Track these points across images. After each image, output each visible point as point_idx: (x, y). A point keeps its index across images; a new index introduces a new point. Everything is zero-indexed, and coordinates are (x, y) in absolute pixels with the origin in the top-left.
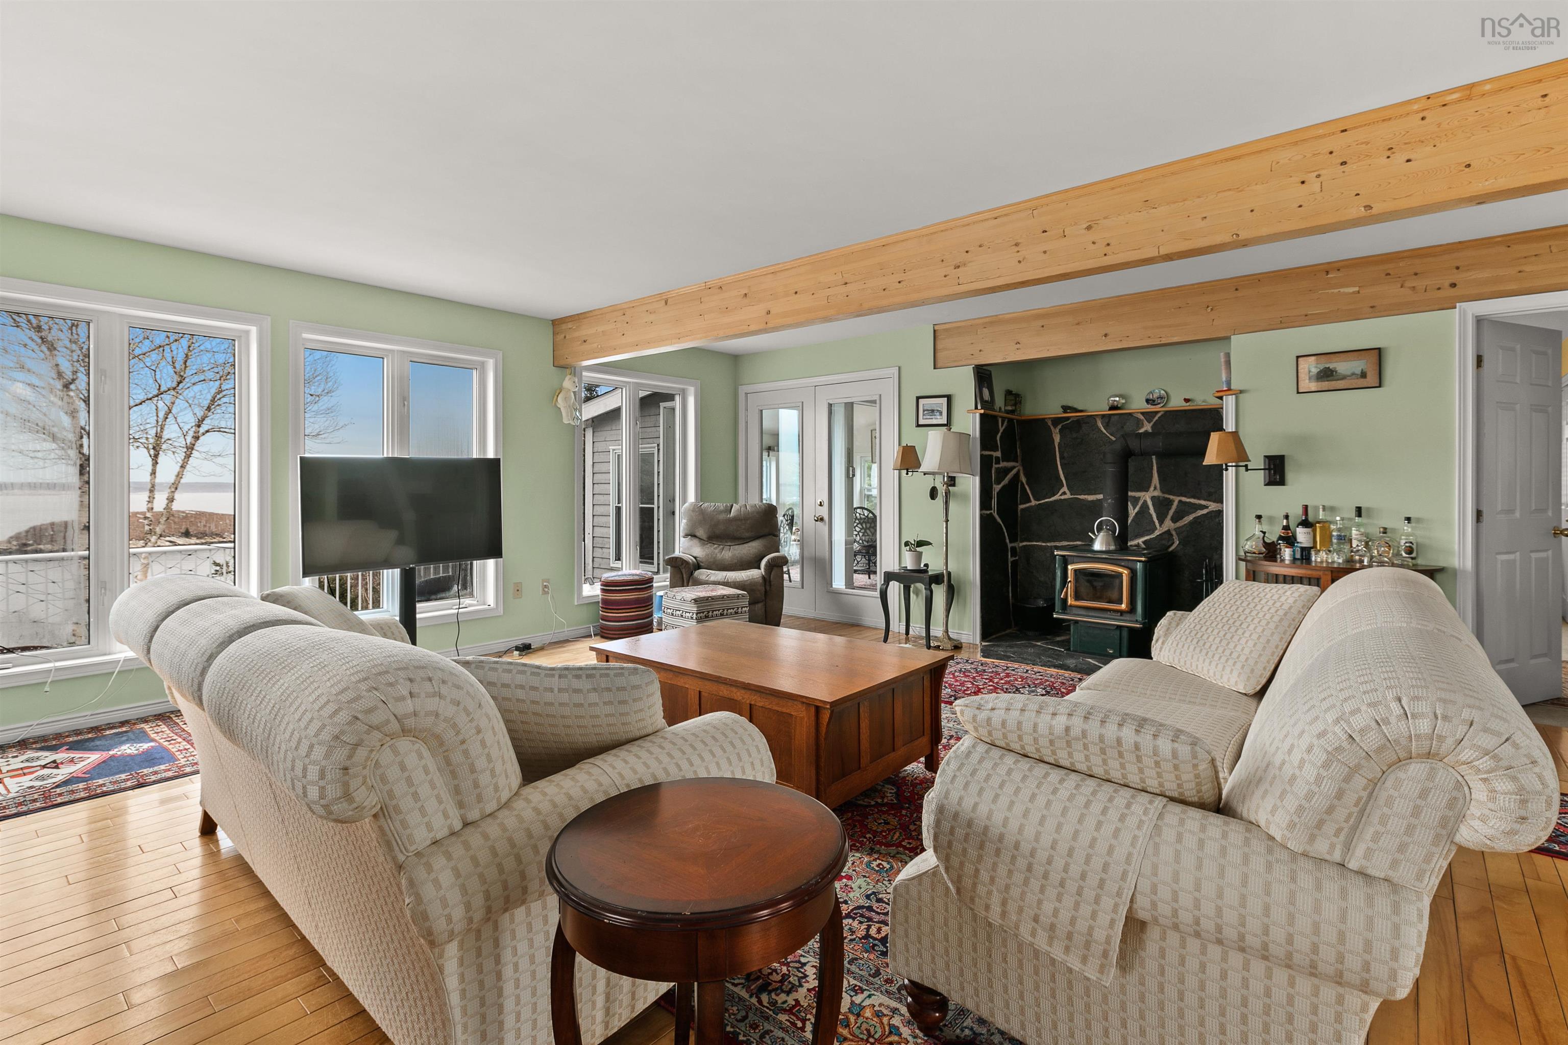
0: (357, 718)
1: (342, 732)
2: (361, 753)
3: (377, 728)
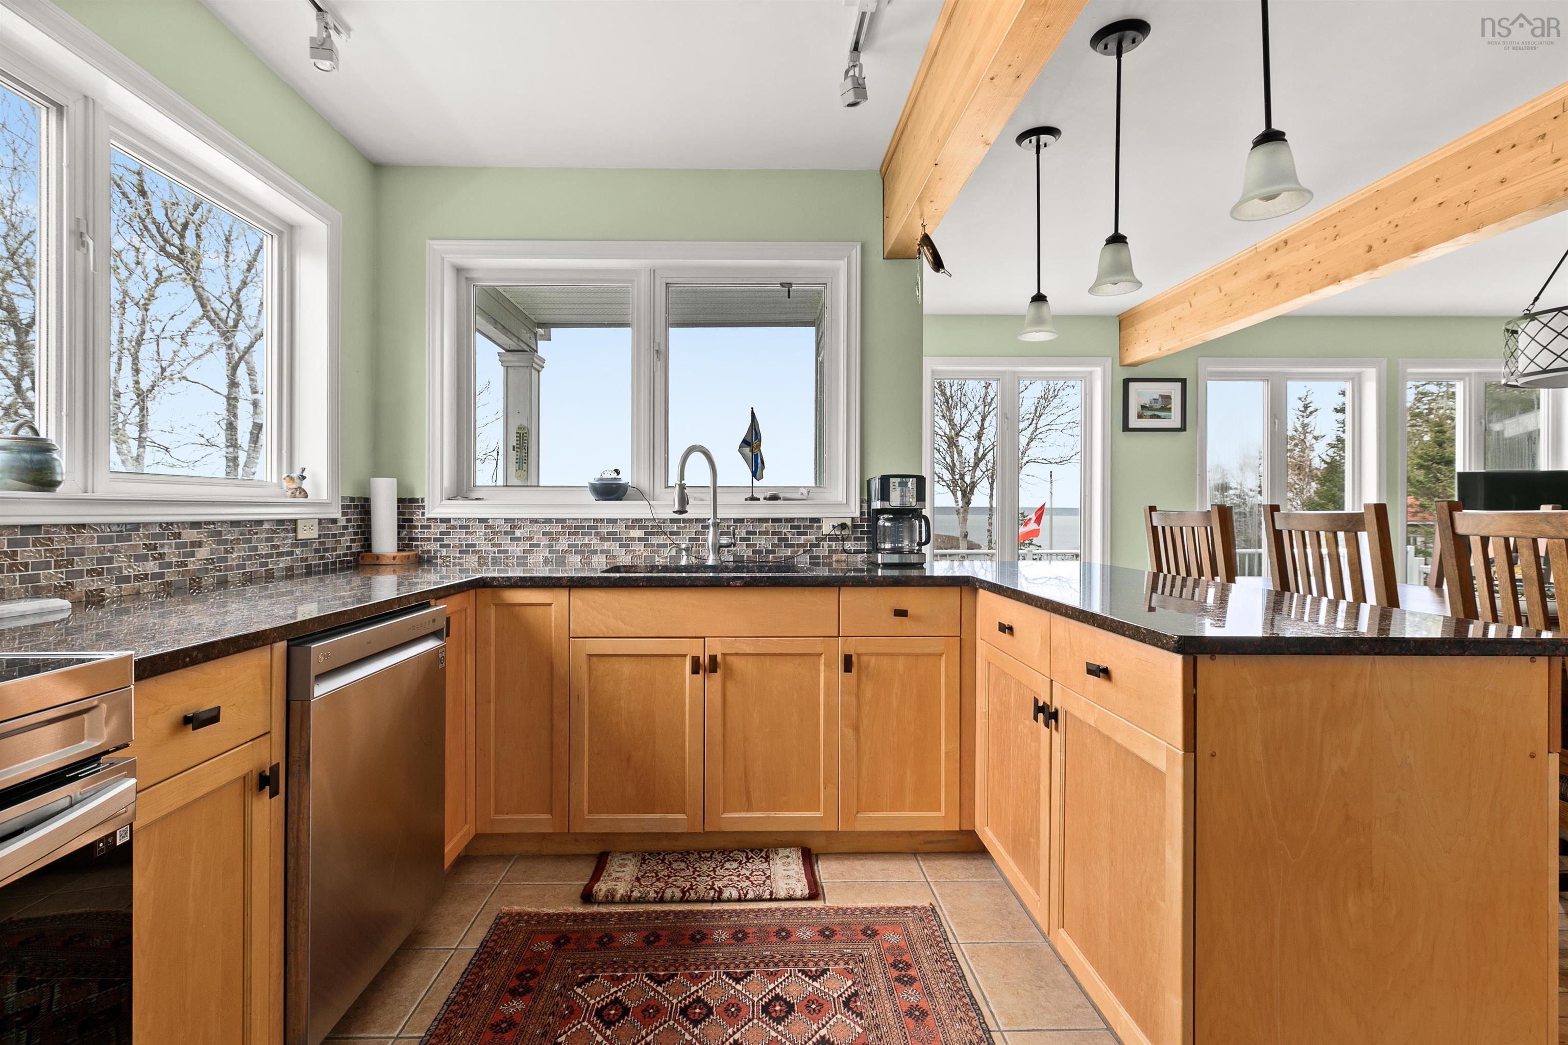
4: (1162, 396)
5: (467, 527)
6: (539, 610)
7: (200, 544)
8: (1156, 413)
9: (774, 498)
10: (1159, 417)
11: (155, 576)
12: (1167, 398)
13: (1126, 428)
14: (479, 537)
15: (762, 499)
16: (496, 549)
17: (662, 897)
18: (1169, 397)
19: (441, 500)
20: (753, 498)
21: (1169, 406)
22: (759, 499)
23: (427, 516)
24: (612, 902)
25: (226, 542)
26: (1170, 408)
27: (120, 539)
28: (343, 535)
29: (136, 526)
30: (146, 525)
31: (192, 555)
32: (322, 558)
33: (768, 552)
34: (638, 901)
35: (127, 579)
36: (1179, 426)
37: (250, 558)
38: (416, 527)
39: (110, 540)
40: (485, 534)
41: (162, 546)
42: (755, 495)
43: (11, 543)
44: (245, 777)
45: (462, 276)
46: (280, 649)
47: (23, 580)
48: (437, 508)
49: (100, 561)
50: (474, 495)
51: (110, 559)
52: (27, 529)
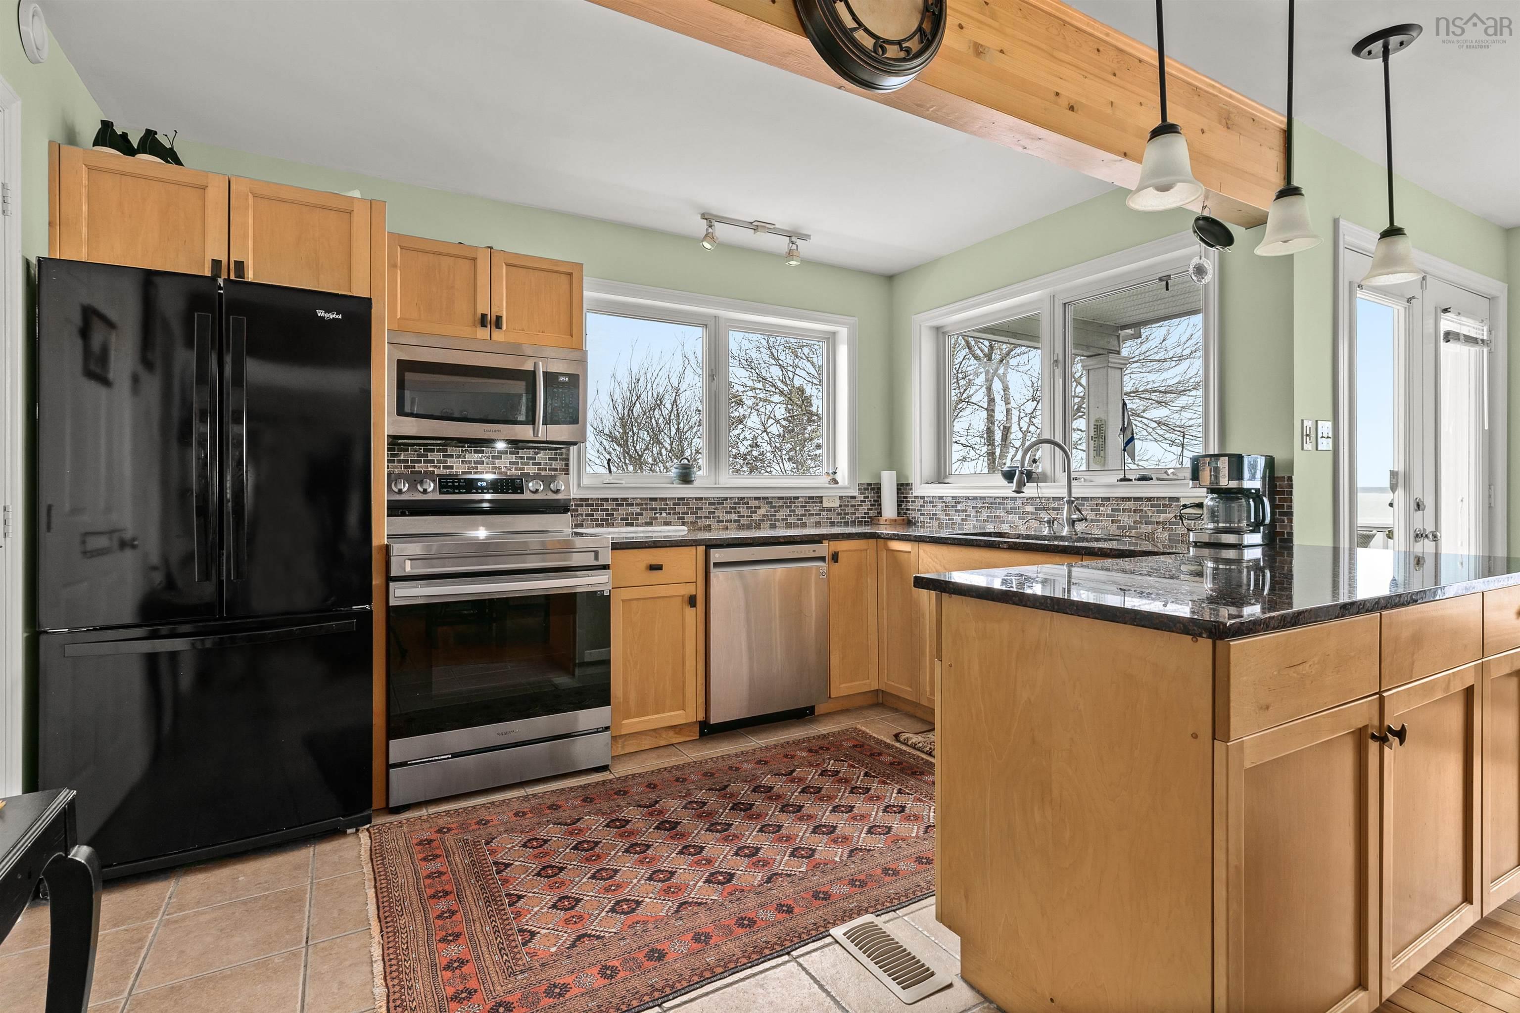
5: (933, 502)
6: (906, 555)
7: (759, 508)
9: (1143, 478)
11: (735, 521)
14: (938, 509)
15: (1154, 479)
16: (947, 518)
17: (931, 752)
19: (921, 484)
20: (1125, 479)
22: (1131, 480)
23: (914, 495)
24: (906, 744)
25: (775, 507)
27: (718, 504)
28: (861, 505)
29: (726, 499)
30: (731, 498)
31: (756, 512)
32: (844, 518)
33: (1130, 528)
34: (918, 749)
35: (722, 521)
37: (790, 515)
38: (908, 502)
39: (714, 504)
40: (942, 507)
41: (739, 508)
42: (1127, 476)
43: (674, 504)
44: (683, 596)
45: (940, 332)
46: (701, 549)
47: (678, 518)
48: (921, 489)
49: (709, 513)
50: (947, 480)
51: (714, 513)
52: (679, 499)
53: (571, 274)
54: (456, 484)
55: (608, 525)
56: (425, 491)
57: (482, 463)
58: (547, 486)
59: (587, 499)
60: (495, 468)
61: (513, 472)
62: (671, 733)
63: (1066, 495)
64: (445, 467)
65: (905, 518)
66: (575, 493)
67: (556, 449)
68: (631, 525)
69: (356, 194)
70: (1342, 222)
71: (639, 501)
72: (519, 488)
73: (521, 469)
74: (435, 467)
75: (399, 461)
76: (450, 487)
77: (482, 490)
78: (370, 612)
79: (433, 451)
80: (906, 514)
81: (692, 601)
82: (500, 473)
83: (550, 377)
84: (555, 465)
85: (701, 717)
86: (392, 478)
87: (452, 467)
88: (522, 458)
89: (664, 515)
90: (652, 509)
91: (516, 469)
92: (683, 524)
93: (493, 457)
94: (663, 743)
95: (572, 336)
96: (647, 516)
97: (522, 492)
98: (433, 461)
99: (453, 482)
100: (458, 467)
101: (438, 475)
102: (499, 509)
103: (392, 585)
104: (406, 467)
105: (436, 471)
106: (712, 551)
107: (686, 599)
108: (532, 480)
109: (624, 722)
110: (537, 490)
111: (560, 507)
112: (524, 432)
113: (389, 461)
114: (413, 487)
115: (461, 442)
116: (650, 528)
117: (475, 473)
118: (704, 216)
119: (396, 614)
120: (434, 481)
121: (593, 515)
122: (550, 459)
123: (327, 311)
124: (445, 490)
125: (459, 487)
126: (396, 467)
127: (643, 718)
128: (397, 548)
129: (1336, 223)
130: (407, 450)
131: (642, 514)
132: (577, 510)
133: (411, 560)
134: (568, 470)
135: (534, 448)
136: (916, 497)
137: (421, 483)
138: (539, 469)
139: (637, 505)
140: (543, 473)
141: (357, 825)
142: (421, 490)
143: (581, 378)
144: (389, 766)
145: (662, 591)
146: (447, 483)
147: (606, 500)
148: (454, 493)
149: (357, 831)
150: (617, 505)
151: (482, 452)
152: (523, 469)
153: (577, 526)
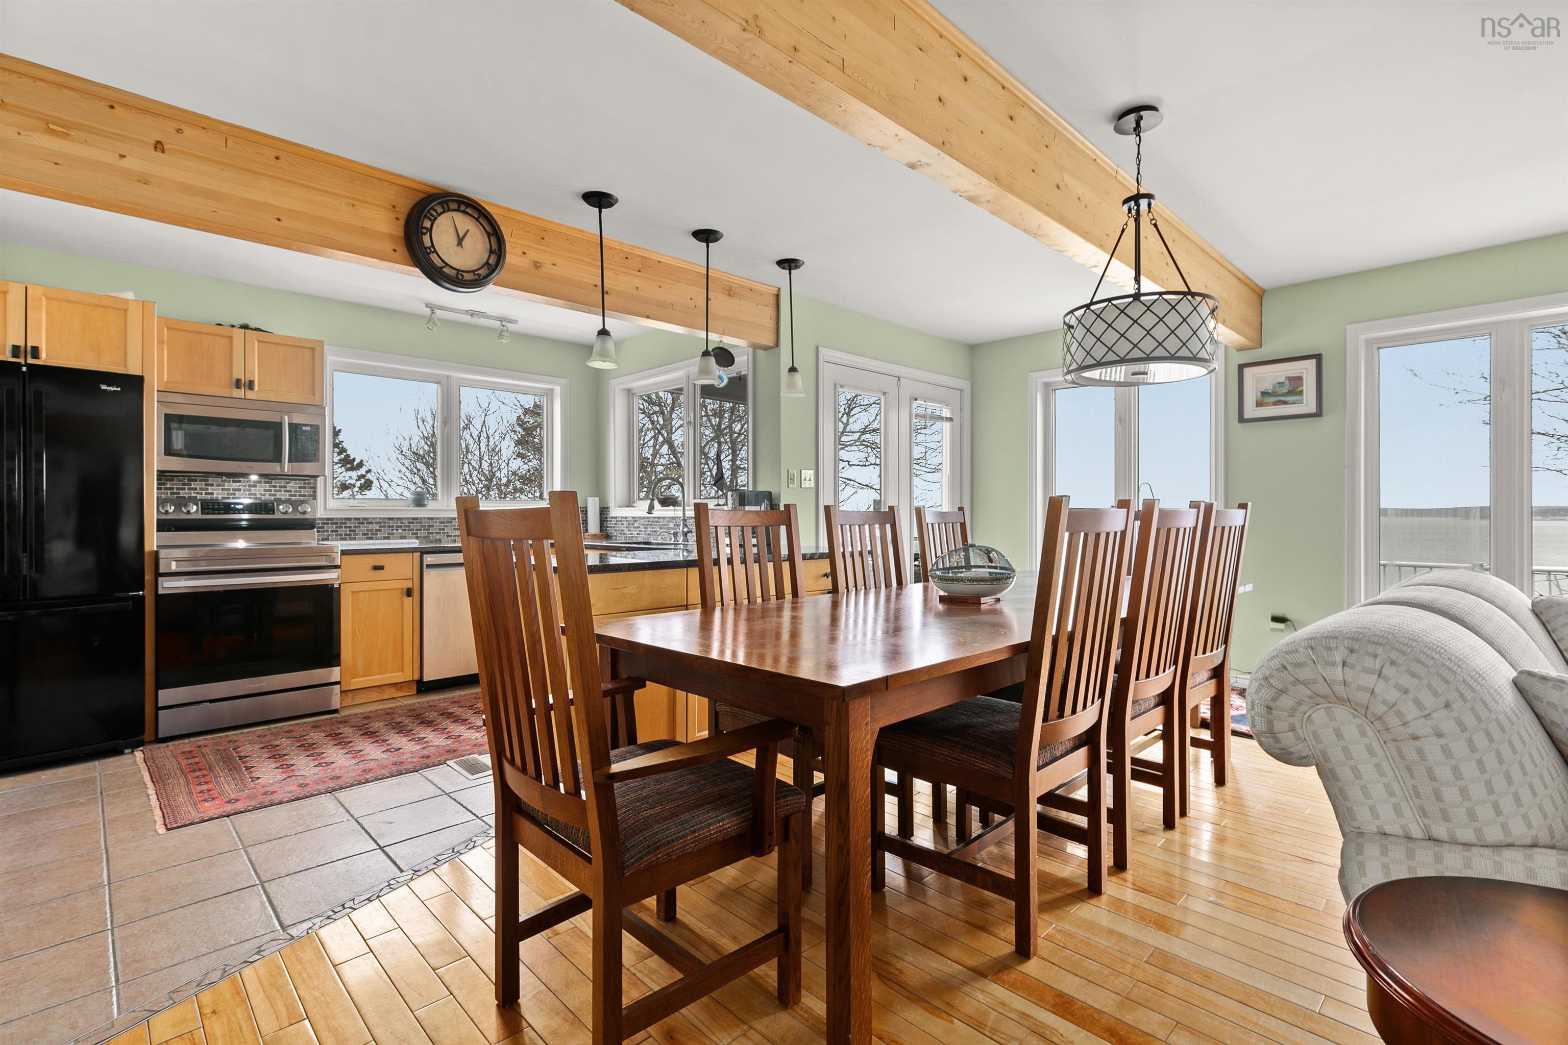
0: (1285, 668)
1: (1271, 676)
2: (1286, 701)
3: (1305, 684)
4: (1290, 379)
5: (622, 521)
8: (1282, 398)
10: (1285, 403)
12: (1297, 380)
13: (1242, 419)
14: (625, 527)
18: (1299, 379)
19: (616, 508)
21: (1300, 389)
23: (610, 516)
26: (1302, 391)
29: (454, 519)
36: (1314, 411)
38: (607, 521)
40: (627, 524)
43: (409, 523)
44: (402, 589)
45: (629, 392)
46: (417, 555)
47: (412, 534)
48: (616, 512)
49: (440, 529)
50: (635, 505)
51: (444, 529)
52: (413, 519)
53: (313, 349)
54: (216, 507)
55: (351, 539)
56: (189, 512)
57: (240, 490)
58: (295, 509)
59: (332, 519)
60: (252, 494)
61: (267, 497)
62: (393, 690)
63: (682, 515)
64: (206, 494)
65: (605, 533)
66: (320, 514)
67: (305, 480)
68: (372, 538)
69: (130, 295)
70: (820, 348)
71: (378, 520)
72: (271, 510)
73: (273, 495)
74: (198, 493)
75: (166, 489)
76: (210, 509)
77: (239, 511)
78: (143, 597)
79: (196, 480)
80: (606, 530)
81: (409, 593)
82: (255, 498)
83: (294, 427)
84: (303, 492)
85: (417, 677)
86: (161, 502)
87: (213, 494)
88: (275, 487)
89: (400, 531)
90: (389, 527)
91: (270, 495)
92: (417, 538)
93: (250, 486)
94: (386, 697)
95: (314, 395)
96: (385, 532)
97: (274, 513)
98: (196, 489)
99: (213, 506)
100: (218, 494)
101: (200, 500)
102: (254, 526)
103: (160, 579)
104: (171, 493)
105: (199, 497)
106: (425, 556)
107: (405, 590)
108: (282, 504)
109: (354, 680)
110: (287, 512)
111: (307, 525)
112: (274, 468)
113: (158, 489)
114: (178, 509)
115: (219, 475)
116: (386, 541)
117: (233, 498)
118: (427, 306)
119: (163, 601)
120: (197, 504)
121: (337, 531)
122: (300, 487)
123: (108, 385)
124: (206, 511)
125: (219, 509)
126: (163, 493)
127: (368, 678)
128: (163, 553)
129: (817, 348)
130: (173, 480)
131: (381, 531)
132: (324, 527)
133: (176, 561)
134: (315, 496)
135: (286, 479)
136: (612, 517)
137: (185, 506)
138: (290, 495)
139: (376, 523)
140: (293, 498)
141: (134, 746)
142: (185, 511)
143: (321, 428)
144: (158, 709)
145: (383, 585)
146: (208, 506)
147: (350, 519)
148: (214, 514)
149: (133, 752)
150: (358, 523)
151: (240, 482)
152: (275, 495)
153: (323, 540)
